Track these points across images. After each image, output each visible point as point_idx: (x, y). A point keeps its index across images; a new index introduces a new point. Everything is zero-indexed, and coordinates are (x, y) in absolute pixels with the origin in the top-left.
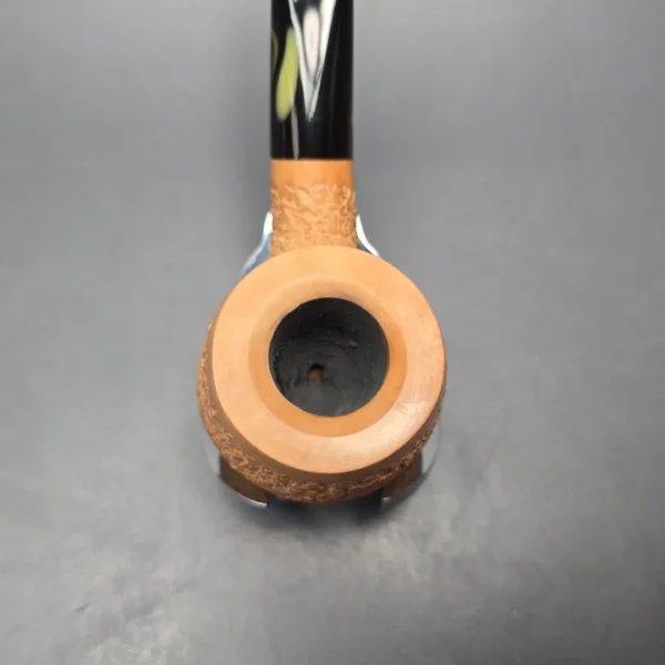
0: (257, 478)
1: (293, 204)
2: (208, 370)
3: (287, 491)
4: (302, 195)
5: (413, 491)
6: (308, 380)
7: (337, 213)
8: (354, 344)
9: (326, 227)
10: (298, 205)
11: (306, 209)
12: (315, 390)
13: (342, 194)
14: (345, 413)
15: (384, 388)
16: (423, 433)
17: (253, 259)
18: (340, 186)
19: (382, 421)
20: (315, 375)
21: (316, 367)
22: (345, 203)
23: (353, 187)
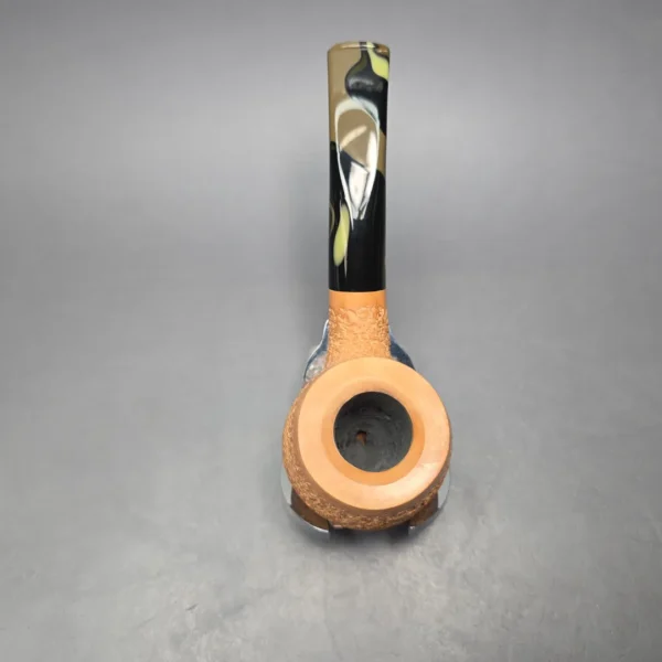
0: (325, 512)
1: (345, 321)
2: (294, 440)
3: (346, 522)
4: (351, 314)
5: (431, 523)
6: (355, 441)
7: (375, 326)
8: (388, 418)
9: (367, 336)
10: (348, 321)
11: (353, 324)
12: (360, 449)
13: (378, 313)
14: (382, 469)
15: (410, 452)
16: (437, 482)
17: (314, 352)
18: (377, 307)
19: (409, 475)
20: (360, 437)
21: (360, 432)
22: (380, 319)
23: (385, 308)
